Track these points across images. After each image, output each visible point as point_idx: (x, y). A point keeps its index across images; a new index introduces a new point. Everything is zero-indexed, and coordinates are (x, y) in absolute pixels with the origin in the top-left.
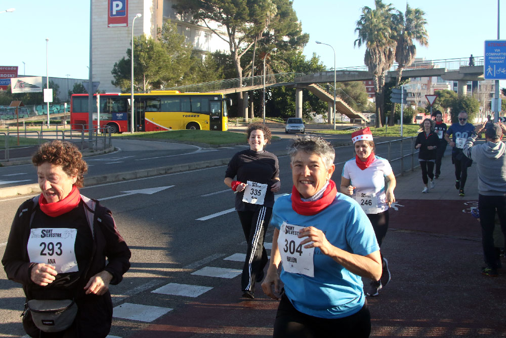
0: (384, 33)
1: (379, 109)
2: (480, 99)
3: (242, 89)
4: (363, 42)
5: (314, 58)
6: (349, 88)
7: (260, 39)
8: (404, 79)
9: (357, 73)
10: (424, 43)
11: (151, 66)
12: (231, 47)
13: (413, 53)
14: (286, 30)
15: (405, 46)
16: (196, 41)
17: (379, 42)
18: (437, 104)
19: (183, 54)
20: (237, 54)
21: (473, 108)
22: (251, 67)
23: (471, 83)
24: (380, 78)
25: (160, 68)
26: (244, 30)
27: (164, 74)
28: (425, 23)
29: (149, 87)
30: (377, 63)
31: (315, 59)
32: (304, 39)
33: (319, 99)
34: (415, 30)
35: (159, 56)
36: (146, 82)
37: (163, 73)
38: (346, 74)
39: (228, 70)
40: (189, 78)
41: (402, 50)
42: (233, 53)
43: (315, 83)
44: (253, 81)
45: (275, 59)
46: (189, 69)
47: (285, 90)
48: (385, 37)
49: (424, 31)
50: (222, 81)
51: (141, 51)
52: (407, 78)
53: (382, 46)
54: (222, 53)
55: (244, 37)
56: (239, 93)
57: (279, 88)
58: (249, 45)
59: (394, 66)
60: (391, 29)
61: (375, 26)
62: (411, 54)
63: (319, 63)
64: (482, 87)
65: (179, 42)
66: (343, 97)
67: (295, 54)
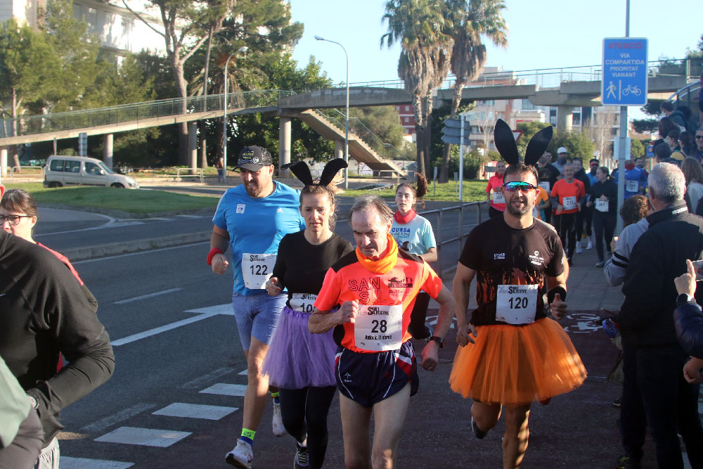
0: (432, 24)
1: (422, 153)
2: (595, 137)
3: (186, 117)
4: (396, 38)
5: (312, 65)
6: (371, 117)
7: (217, 31)
8: (466, 102)
9: (385, 92)
10: (501, 41)
11: (27, 75)
12: (168, 43)
13: (481, 58)
14: (264, 16)
15: (468, 45)
16: (106, 32)
17: (424, 38)
18: (522, 145)
19: (84, 54)
20: (178, 56)
21: (583, 153)
22: (202, 79)
23: (579, 111)
24: (425, 101)
25: (42, 78)
26: (192, 15)
27: (49, 89)
28: (503, 7)
29: (23, 112)
30: (420, 76)
31: (313, 67)
32: (295, 33)
33: (319, 136)
34: (484, 18)
35: (41, 57)
36: (17, 102)
37: (47, 88)
38: (366, 94)
39: (163, 84)
40: (93, 96)
41: (463, 53)
42: (172, 55)
43: (314, 109)
44: (205, 104)
45: (243, 66)
46: (93, 81)
47: (262, 120)
48: (434, 30)
49: (501, 21)
50: (151, 102)
51: (8, 48)
52: (471, 101)
53: (428, 46)
54: (151, 54)
55: (191, 27)
56: (181, 124)
57: (252, 117)
58: (199, 41)
59: (449, 81)
60: (445, 17)
61: (417, 11)
62: (477, 61)
63: (320, 75)
64: (598, 117)
65: (76, 34)
66: (360, 133)
67: (278, 57)
